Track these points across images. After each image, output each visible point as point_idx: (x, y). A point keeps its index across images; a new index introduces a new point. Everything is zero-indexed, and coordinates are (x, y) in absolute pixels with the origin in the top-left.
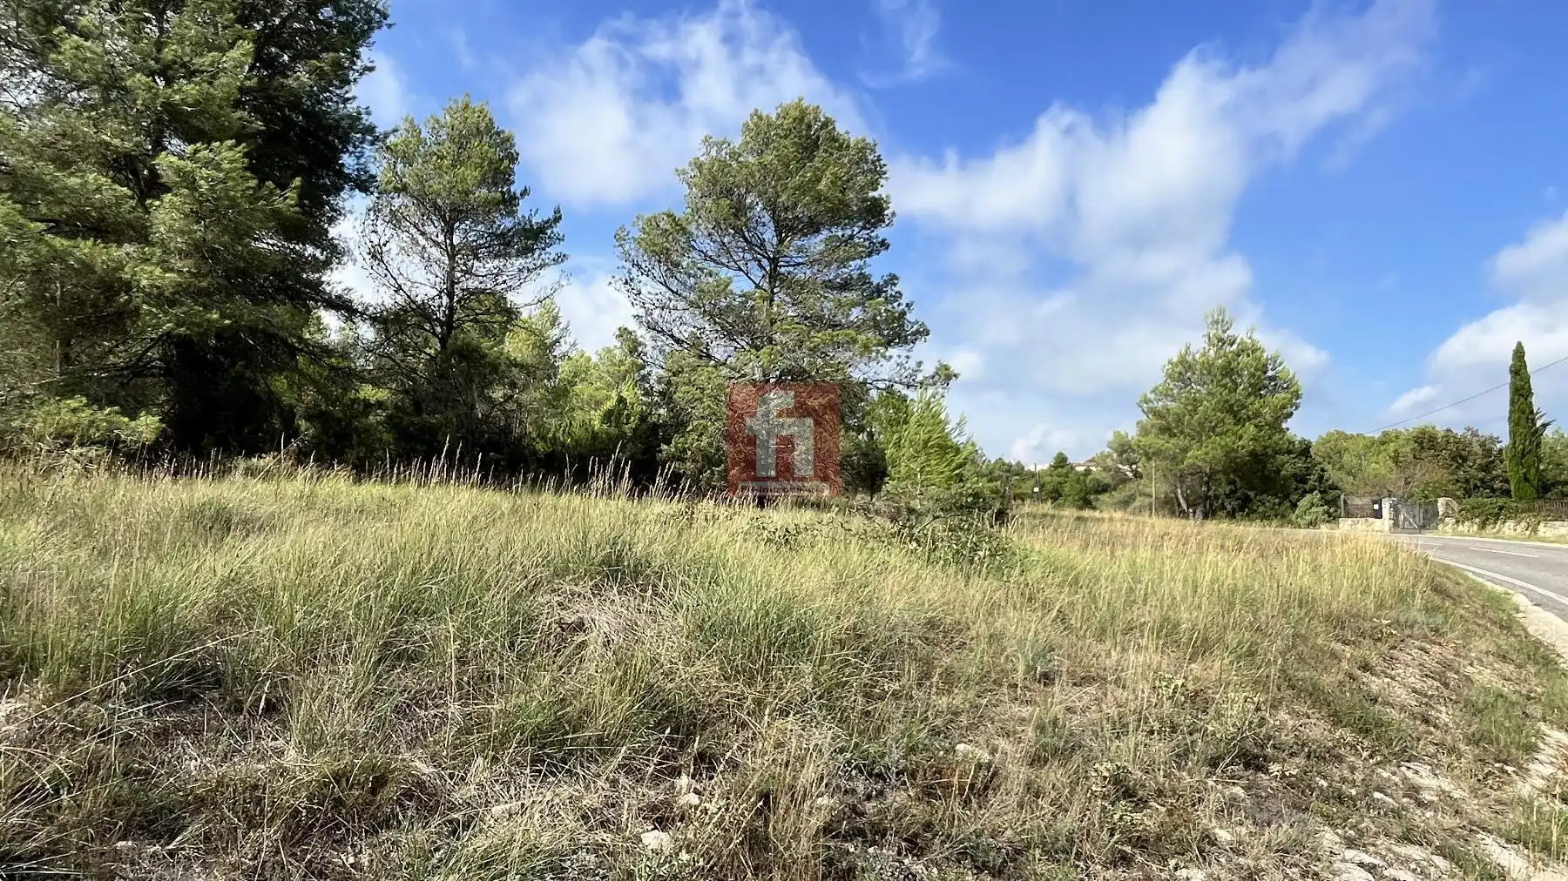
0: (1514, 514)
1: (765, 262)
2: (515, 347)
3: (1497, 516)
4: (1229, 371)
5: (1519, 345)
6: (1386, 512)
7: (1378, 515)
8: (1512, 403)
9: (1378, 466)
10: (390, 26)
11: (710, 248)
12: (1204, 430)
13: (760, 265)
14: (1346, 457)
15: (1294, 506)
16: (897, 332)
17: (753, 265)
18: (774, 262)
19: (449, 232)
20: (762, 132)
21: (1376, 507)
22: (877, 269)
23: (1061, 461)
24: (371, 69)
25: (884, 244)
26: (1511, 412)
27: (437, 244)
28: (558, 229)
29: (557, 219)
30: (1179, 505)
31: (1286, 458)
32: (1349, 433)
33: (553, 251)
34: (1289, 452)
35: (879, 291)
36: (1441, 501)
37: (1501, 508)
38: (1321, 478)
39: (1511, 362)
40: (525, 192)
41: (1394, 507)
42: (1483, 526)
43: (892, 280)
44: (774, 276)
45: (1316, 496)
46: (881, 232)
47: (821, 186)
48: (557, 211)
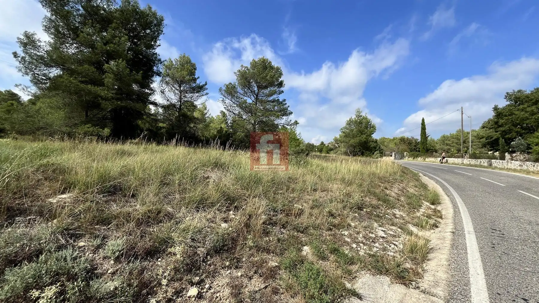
0: (421, 156)
1: (255, 96)
2: (196, 114)
3: (417, 156)
4: (361, 123)
5: (423, 118)
6: (393, 155)
7: (391, 156)
8: (421, 131)
9: (392, 145)
10: (164, 34)
11: (242, 92)
12: (354, 137)
13: (254, 97)
14: (385, 143)
15: (373, 154)
16: (285, 112)
17: (252, 96)
18: (257, 96)
19: (180, 87)
20: (254, 64)
21: (391, 154)
22: (281, 98)
23: (322, 143)
24: (159, 45)
25: (283, 92)
26: (421, 133)
27: (177, 90)
28: (206, 87)
29: (206, 84)
30: (348, 153)
31: (372, 143)
32: (386, 137)
33: (205, 92)
34: (373, 142)
35: (281, 103)
36: (405, 153)
37: (418, 155)
38: (379, 148)
39: (421, 122)
40: (198, 78)
41: (395, 155)
42: (414, 159)
43: (285, 100)
44: (257, 99)
45: (378, 152)
46: (282, 89)
47: (268, 77)
48: (206, 82)
